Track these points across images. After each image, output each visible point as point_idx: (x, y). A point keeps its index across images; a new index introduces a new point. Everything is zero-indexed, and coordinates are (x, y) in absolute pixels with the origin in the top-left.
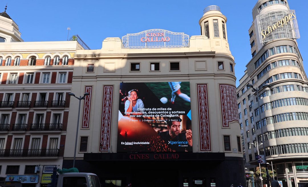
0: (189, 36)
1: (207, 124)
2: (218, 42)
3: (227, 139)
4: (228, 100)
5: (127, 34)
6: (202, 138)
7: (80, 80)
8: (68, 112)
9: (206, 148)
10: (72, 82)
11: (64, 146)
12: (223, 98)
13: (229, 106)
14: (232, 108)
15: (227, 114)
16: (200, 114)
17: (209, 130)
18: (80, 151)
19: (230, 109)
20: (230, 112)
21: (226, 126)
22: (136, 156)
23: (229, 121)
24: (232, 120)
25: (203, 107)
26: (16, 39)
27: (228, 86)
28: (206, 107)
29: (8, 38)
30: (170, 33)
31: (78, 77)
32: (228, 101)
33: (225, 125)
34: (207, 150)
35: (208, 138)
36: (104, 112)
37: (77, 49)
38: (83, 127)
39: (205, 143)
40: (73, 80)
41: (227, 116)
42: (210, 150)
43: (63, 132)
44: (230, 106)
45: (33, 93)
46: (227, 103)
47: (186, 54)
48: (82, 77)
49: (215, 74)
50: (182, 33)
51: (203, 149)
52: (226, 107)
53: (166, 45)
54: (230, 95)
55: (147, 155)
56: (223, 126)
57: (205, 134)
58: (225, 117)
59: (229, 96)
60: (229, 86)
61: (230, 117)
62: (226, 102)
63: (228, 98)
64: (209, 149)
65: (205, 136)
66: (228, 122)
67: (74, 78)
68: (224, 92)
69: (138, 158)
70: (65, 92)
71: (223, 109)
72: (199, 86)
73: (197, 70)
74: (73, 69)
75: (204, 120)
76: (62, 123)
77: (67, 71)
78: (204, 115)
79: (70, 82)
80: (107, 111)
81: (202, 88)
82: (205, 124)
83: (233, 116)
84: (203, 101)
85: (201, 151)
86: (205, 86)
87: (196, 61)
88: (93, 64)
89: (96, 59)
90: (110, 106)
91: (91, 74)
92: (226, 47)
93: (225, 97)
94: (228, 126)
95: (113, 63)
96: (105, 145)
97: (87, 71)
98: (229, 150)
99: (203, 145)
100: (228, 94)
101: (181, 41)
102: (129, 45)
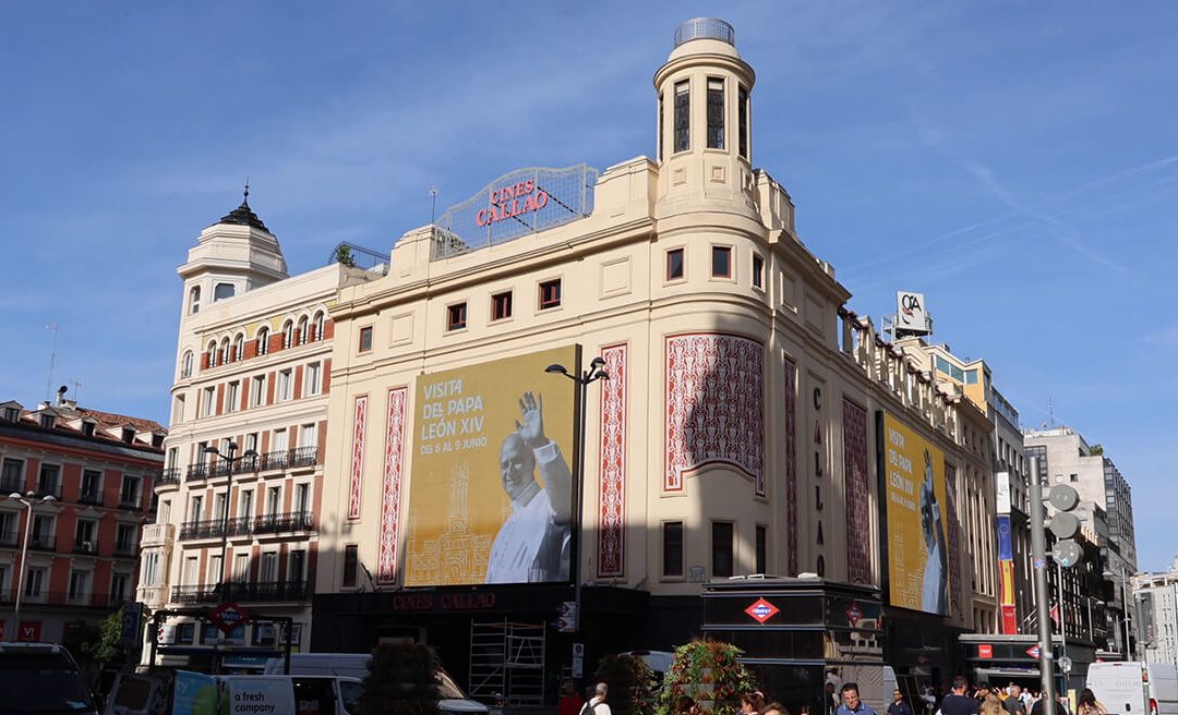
1: (619, 486)
4: (689, 391)
6: (604, 534)
7: (345, 380)
8: (322, 477)
9: (611, 569)
10: (331, 389)
12: (672, 386)
13: (689, 415)
14: (700, 421)
15: (679, 444)
16: (602, 453)
18: (345, 585)
19: (694, 425)
20: (691, 437)
21: (674, 487)
23: (685, 468)
24: (698, 464)
25: (613, 428)
26: (260, 277)
28: (621, 427)
29: (240, 283)
30: (550, 173)
31: (340, 373)
33: (671, 485)
34: (614, 574)
35: (617, 533)
36: (389, 468)
37: (341, 287)
38: (351, 517)
39: (610, 550)
40: (333, 382)
41: (678, 451)
42: (621, 573)
43: (312, 534)
44: (695, 414)
45: (264, 432)
46: (685, 402)
48: (348, 372)
49: (651, 303)
50: (580, 166)
51: (602, 571)
52: (679, 419)
53: (538, 221)
54: (700, 370)
56: (665, 490)
57: (611, 521)
58: (671, 457)
59: (694, 376)
60: (698, 336)
61: (689, 454)
62: (679, 399)
63: (689, 384)
64: (618, 570)
65: (610, 526)
66: (682, 472)
67: (333, 378)
68: (678, 362)
70: (316, 420)
71: (668, 426)
72: (607, 354)
73: (605, 295)
74: (331, 351)
75: (612, 473)
76: (310, 510)
77: (322, 358)
78: (612, 453)
79: (326, 389)
80: (393, 467)
81: (614, 362)
82: (612, 486)
83: (700, 451)
84: (613, 407)
85: (599, 577)
86: (621, 351)
87: (605, 265)
88: (371, 328)
89: (376, 310)
90: (399, 449)
91: (367, 359)
92: (712, 181)
93: (679, 383)
94: (681, 489)
95: (409, 314)
96: (387, 568)
97: (360, 351)
98: (680, 572)
99: (604, 557)
100: (689, 366)
101: (577, 198)
102: (452, 246)
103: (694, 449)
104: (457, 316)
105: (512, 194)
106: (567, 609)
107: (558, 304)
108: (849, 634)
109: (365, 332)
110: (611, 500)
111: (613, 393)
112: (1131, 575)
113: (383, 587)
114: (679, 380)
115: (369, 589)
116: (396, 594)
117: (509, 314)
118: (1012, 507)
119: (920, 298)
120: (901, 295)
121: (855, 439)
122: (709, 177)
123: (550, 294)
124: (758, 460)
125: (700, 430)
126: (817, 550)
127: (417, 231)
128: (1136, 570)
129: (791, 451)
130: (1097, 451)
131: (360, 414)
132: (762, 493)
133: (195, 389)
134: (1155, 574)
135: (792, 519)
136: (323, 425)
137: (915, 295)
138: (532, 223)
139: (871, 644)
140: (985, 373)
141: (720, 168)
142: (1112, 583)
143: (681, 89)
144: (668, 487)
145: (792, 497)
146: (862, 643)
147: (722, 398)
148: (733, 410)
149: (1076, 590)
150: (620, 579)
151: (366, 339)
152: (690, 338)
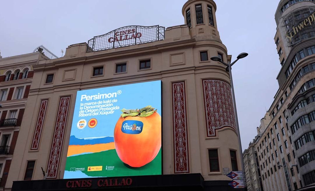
1: (184, 135)
2: (202, 29)
3: (213, 154)
4: (215, 99)
6: (177, 154)
7: (37, 93)
8: (18, 132)
9: (182, 169)
10: (28, 97)
11: (7, 174)
12: (207, 97)
13: (216, 108)
14: (221, 110)
15: (213, 118)
16: (174, 121)
17: (186, 143)
19: (218, 112)
20: (217, 116)
21: (212, 135)
22: (75, 182)
23: (217, 128)
24: (222, 127)
25: (179, 112)
27: (214, 80)
28: (183, 112)
31: (35, 90)
32: (215, 101)
33: (210, 134)
34: (184, 171)
35: (185, 154)
36: (57, 128)
37: (39, 60)
38: (32, 149)
39: (181, 161)
40: (30, 94)
41: (213, 121)
43: (9, 156)
44: (218, 107)
46: (214, 103)
47: (157, 48)
48: (39, 90)
49: (196, 67)
51: (177, 170)
52: (212, 109)
54: (218, 92)
55: (89, 182)
56: (208, 136)
57: (181, 149)
58: (210, 123)
59: (217, 94)
60: (216, 81)
61: (218, 122)
62: (211, 102)
63: (215, 97)
64: (186, 170)
65: (181, 151)
66: (215, 129)
67: (30, 92)
68: (209, 89)
69: (77, 185)
70: (18, 108)
71: (207, 111)
72: (175, 85)
73: (173, 65)
74: (31, 82)
75: (180, 130)
76: (9, 145)
77: (25, 85)
79: (26, 96)
80: (60, 127)
81: (178, 88)
82: (180, 134)
83: (222, 121)
84: (179, 104)
86: (182, 84)
87: (172, 55)
88: (53, 74)
89: (57, 68)
91: (49, 86)
93: (210, 96)
94: (215, 136)
95: (74, 70)
96: (52, 171)
97: (46, 83)
98: (218, 170)
99: (178, 165)
100: (214, 91)
103: (219, 120)
104: (98, 71)
107: (150, 67)
109: (50, 76)
111: (179, 99)
117: (125, 71)
125: (221, 114)
136: (22, 112)
151: (50, 79)
152: (213, 81)
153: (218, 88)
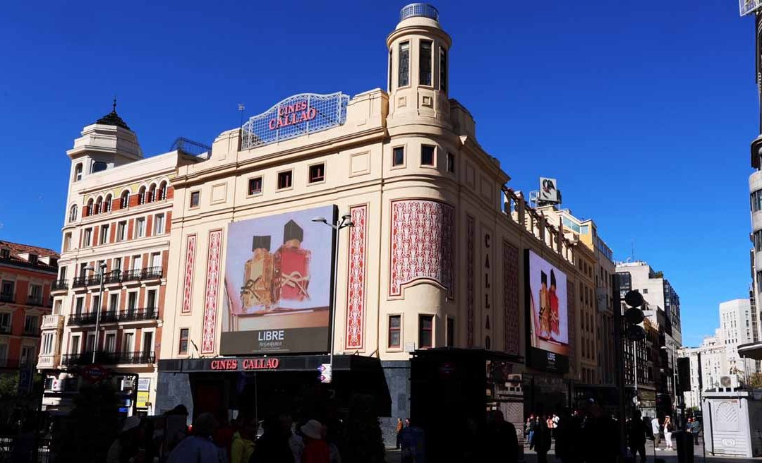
0: (348, 97)
1: (360, 293)
2: (403, 98)
3: (394, 319)
4: (406, 235)
5: (251, 118)
6: (350, 322)
7: (181, 224)
8: (165, 286)
9: (354, 344)
10: (172, 231)
12: (395, 231)
13: (406, 250)
15: (399, 267)
16: (350, 272)
17: (362, 305)
18: (180, 354)
19: (409, 256)
20: (406, 264)
21: (396, 294)
22: (220, 363)
23: (403, 282)
24: (411, 280)
25: (357, 257)
26: (123, 158)
27: (409, 201)
28: (362, 256)
31: (177, 220)
32: (406, 237)
33: (394, 292)
34: (356, 347)
35: (359, 322)
36: (209, 281)
37: (179, 166)
38: (184, 311)
39: (355, 332)
40: (173, 226)
41: (399, 272)
42: (360, 347)
43: (158, 321)
44: (410, 249)
45: (126, 257)
46: (404, 241)
48: (183, 220)
49: (383, 180)
50: (337, 93)
51: (349, 345)
52: (399, 252)
53: (309, 127)
56: (390, 296)
57: (355, 314)
58: (394, 275)
59: (410, 226)
60: (413, 201)
61: (406, 274)
62: (400, 240)
63: (406, 231)
64: (359, 345)
65: (355, 317)
66: (401, 285)
67: (173, 223)
68: (400, 217)
70: (161, 250)
71: (393, 256)
72: (354, 211)
73: (353, 174)
74: (172, 206)
75: (356, 285)
76: (157, 306)
77: (165, 211)
78: (356, 273)
80: (212, 280)
81: (358, 215)
82: (356, 293)
83: (413, 271)
84: (357, 244)
85: (346, 349)
86: (363, 210)
87: (353, 155)
88: (198, 192)
89: (201, 182)
90: (216, 269)
91: (195, 212)
92: (423, 105)
93: (400, 230)
94: (400, 295)
95: (223, 184)
96: (208, 343)
97: (191, 207)
98: (398, 345)
99: (350, 337)
100: (407, 219)
101: (335, 113)
102: (253, 141)
103: (409, 270)
104: (255, 185)
105: (293, 110)
106: (325, 368)
107: (322, 179)
108: (504, 383)
109: (194, 195)
110: (356, 302)
111: (358, 235)
112: (678, 348)
113: (205, 355)
114: (400, 228)
115: (196, 356)
116: (214, 359)
117: (290, 185)
118: (608, 308)
119: (554, 182)
120: (542, 180)
121: (511, 266)
122: (421, 103)
123: (316, 173)
124: (450, 278)
125: (413, 259)
126: (486, 333)
127: (230, 131)
128: (681, 346)
129: (470, 272)
130: (659, 275)
131: (191, 247)
132: (452, 298)
133: (79, 228)
134: (692, 348)
135: (470, 314)
136: (166, 254)
137: (551, 180)
138: (306, 128)
139: (518, 390)
140: (593, 227)
141: (428, 98)
142: (667, 353)
143: (404, 47)
144: (392, 294)
145: (471, 301)
146: (512, 389)
147: (427, 239)
148: (434, 247)
149: (645, 357)
150: (359, 351)
151: (195, 199)
152: (407, 202)
153: (414, 215)
